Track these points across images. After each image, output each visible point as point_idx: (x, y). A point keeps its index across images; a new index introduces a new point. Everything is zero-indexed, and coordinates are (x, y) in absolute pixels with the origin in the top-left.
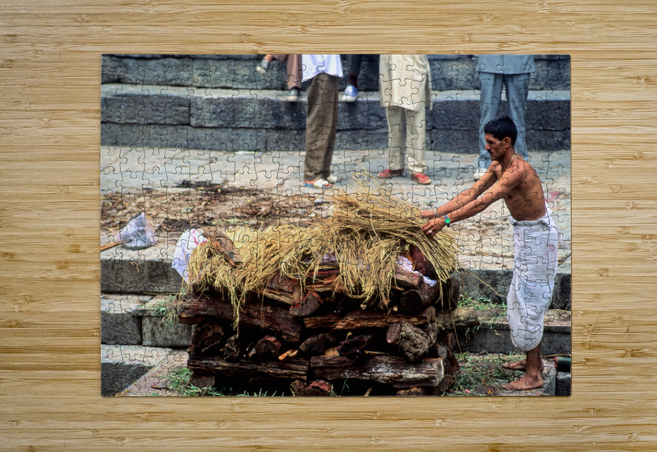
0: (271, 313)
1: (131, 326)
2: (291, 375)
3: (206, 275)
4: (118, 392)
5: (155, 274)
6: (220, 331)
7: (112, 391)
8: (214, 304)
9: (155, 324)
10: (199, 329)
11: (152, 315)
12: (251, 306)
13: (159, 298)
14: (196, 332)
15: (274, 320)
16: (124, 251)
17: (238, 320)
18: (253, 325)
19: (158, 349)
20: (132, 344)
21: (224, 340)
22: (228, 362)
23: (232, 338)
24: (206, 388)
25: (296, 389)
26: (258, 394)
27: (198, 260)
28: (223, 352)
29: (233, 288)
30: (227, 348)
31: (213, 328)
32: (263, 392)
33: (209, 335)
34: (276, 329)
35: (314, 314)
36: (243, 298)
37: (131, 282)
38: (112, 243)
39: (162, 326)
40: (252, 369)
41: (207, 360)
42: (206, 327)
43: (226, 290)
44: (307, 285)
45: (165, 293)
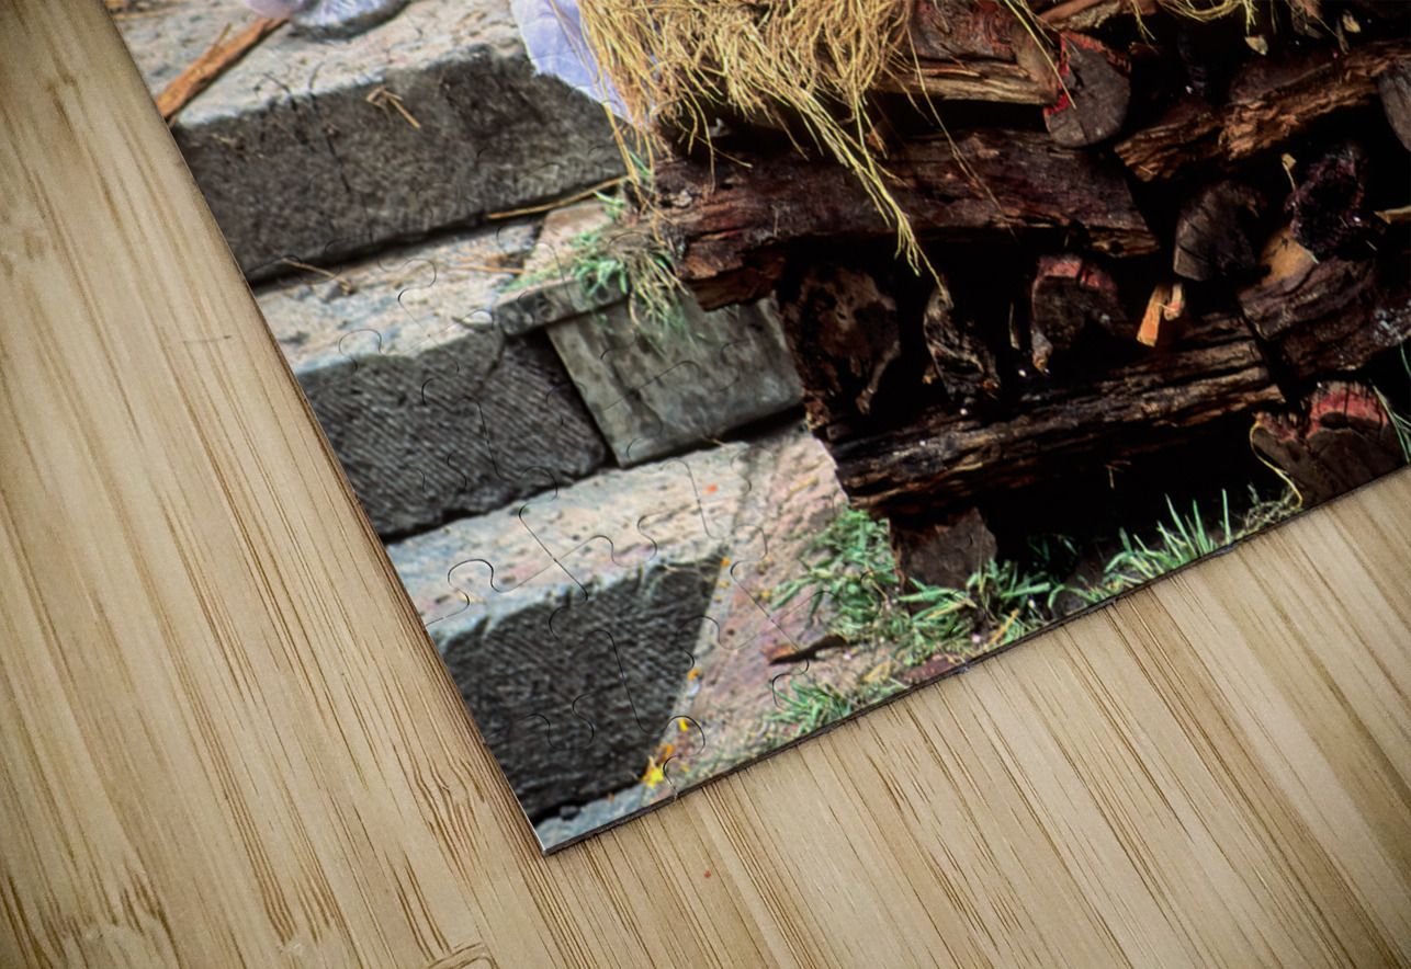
0: (997, 160)
1: (525, 390)
2: (1223, 398)
3: (681, 71)
4: (650, 742)
5: (489, 118)
6: (871, 292)
7: (622, 749)
8: (782, 185)
9: (614, 345)
10: (795, 316)
11: (581, 308)
12: (914, 153)
13: (561, 222)
14: (789, 328)
15: (1024, 183)
16: (312, 53)
17: (904, 224)
18: (971, 231)
19: (696, 459)
20: (578, 477)
21: (914, 334)
22: (985, 424)
23: (935, 312)
24: (976, 579)
25: (1280, 454)
26: (1171, 527)
27: (617, 16)
28: (937, 382)
29: (806, 95)
30: (942, 359)
31: (841, 289)
32: (1185, 512)
33: (845, 324)
34: (1054, 221)
35: (1134, 120)
36: (867, 129)
37: (413, 184)
38: (243, 32)
39: (645, 344)
40: (1083, 428)
41: (904, 441)
42: (811, 292)
43: (791, 114)
44: (1038, 11)
45: (575, 192)
